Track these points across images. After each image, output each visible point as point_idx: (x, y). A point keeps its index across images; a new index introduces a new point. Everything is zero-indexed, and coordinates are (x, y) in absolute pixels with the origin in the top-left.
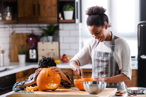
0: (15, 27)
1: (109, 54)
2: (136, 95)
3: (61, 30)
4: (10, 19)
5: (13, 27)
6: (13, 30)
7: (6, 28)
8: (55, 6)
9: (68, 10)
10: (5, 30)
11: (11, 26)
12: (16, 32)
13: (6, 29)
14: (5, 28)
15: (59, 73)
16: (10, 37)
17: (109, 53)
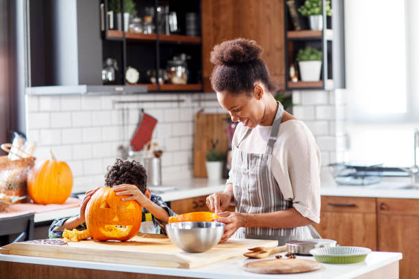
0: (205, 100)
1: (258, 157)
2: (294, 258)
3: (296, 105)
4: (184, 82)
5: (199, 101)
6: (200, 105)
7: (183, 101)
8: (279, 50)
9: (308, 59)
10: (179, 107)
11: (196, 96)
12: (207, 111)
13: (182, 105)
14: (179, 101)
15: (136, 201)
16: (193, 121)
17: (260, 156)
